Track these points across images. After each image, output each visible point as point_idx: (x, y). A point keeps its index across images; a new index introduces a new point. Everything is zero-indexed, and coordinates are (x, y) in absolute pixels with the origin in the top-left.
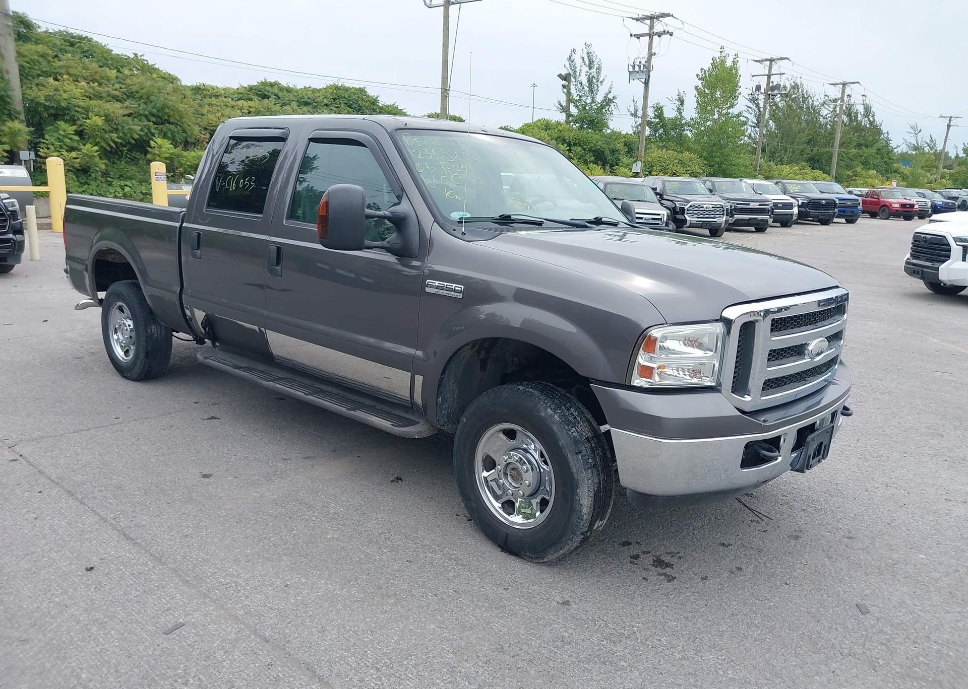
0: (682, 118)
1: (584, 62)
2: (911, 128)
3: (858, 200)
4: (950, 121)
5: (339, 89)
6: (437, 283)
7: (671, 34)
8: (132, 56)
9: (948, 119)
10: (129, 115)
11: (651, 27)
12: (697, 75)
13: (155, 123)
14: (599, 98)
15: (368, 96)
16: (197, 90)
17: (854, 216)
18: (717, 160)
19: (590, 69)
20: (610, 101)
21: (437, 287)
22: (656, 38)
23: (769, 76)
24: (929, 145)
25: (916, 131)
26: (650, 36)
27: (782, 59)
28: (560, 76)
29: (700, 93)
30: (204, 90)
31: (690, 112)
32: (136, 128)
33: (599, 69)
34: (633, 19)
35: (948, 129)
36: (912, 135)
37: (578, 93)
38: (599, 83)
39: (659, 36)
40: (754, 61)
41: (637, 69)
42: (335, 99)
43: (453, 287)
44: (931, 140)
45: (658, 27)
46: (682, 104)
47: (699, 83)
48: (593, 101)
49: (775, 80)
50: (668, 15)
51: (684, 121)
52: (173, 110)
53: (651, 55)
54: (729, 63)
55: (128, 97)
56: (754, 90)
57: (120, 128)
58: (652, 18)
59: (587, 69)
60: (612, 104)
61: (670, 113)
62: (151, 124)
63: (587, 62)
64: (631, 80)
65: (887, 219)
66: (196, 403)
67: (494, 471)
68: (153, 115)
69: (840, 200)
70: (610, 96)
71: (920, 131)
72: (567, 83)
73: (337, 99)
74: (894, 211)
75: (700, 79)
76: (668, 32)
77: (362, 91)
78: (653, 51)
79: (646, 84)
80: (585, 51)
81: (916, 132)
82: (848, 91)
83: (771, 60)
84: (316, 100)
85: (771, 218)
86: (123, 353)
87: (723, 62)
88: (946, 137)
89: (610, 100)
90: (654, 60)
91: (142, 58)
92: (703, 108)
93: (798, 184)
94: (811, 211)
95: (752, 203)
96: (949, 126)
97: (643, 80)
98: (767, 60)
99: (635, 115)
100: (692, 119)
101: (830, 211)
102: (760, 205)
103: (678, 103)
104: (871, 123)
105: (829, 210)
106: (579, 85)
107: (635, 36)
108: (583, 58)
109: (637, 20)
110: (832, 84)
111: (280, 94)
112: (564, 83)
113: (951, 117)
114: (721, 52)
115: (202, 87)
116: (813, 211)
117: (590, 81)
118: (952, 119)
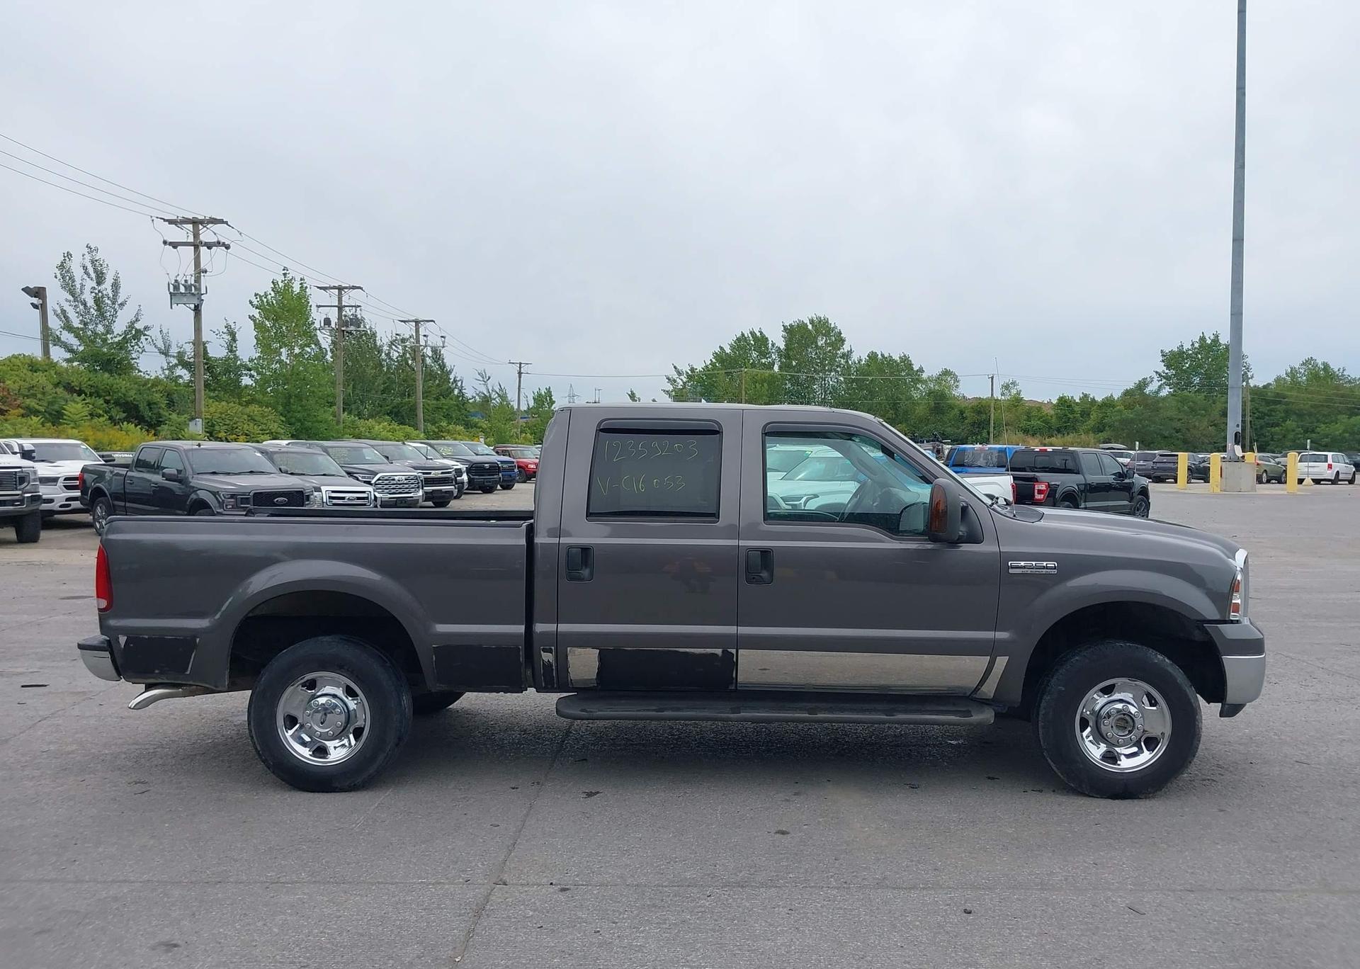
0: (236, 358)
1: (87, 273)
2: (479, 374)
3: (513, 462)
4: (520, 368)
6: (1022, 563)
7: (228, 247)
9: (518, 365)
11: (196, 235)
12: (251, 302)
14: (119, 327)
17: (511, 481)
18: (299, 415)
19: (99, 283)
20: (139, 334)
21: (1024, 567)
22: (203, 250)
23: (340, 308)
24: (499, 395)
25: (485, 378)
26: (196, 246)
27: (354, 288)
28: (27, 290)
29: (259, 326)
31: (247, 349)
33: (116, 286)
34: (165, 220)
35: (520, 377)
36: (480, 382)
37: (81, 318)
38: (117, 306)
39: (209, 248)
40: (318, 287)
41: (182, 289)
43: (1045, 565)
44: (501, 389)
45: (206, 235)
46: (234, 340)
47: (256, 313)
48: (109, 330)
49: (348, 312)
50: (221, 222)
51: (239, 362)
53: (199, 271)
54: (297, 289)
56: (322, 325)
58: (195, 222)
59: (94, 284)
60: (143, 338)
61: (217, 351)
63: (93, 275)
64: (174, 306)
65: (525, 482)
69: (502, 462)
70: (139, 326)
71: (489, 378)
72: (41, 302)
74: (531, 472)
75: (256, 308)
76: (224, 245)
78: (202, 266)
79: (197, 309)
80: (88, 257)
81: (485, 380)
82: (422, 332)
83: (340, 289)
85: (455, 488)
87: (288, 285)
88: (519, 386)
89: (138, 331)
90: (205, 280)
92: (264, 342)
93: (448, 445)
94: (475, 477)
95: (433, 472)
96: (520, 373)
97: (192, 306)
98: (334, 288)
99: (165, 353)
100: (251, 360)
101: (495, 476)
102: (442, 473)
103: (228, 337)
104: (442, 367)
105: (493, 475)
106: (82, 307)
107: (171, 244)
108: (85, 268)
109: (171, 222)
110: (402, 321)
112: (35, 300)
113: (520, 364)
114: (285, 274)
116: (477, 477)
117: (98, 302)
118: (522, 365)
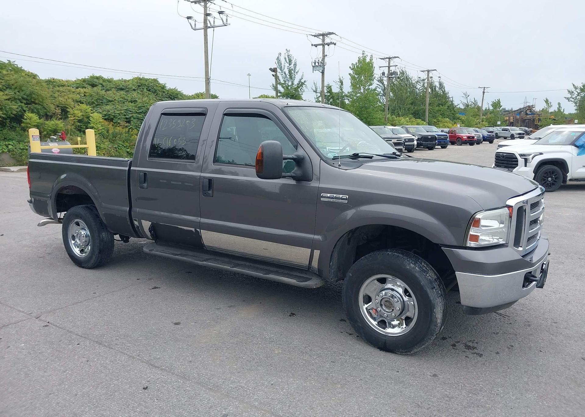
0: (343, 92)
1: (286, 61)
2: (464, 94)
3: (447, 135)
4: (484, 90)
5: (141, 80)
6: (329, 195)
7: (335, 44)
8: (7, 62)
9: (483, 89)
10: (8, 100)
11: (323, 40)
12: (350, 67)
13: (25, 104)
14: (296, 82)
15: (159, 84)
16: (50, 82)
17: (445, 144)
18: (365, 116)
19: (290, 65)
20: (303, 84)
21: (329, 197)
22: (326, 46)
23: (389, 67)
24: (474, 104)
25: (467, 96)
26: (323, 45)
27: (395, 57)
28: (271, 69)
29: (353, 78)
30: (54, 82)
31: (347, 88)
32: (15, 107)
33: (295, 65)
34: (313, 36)
35: (484, 94)
36: (464, 98)
37: (283, 79)
38: (295, 73)
39: (328, 45)
40: (380, 59)
41: (317, 64)
42: (139, 86)
43: (341, 197)
44: (475, 101)
45: (327, 40)
46: (342, 84)
47: (351, 72)
48: (293, 84)
49: (393, 69)
50: (333, 33)
51: (344, 94)
52: (38, 96)
53: (324, 56)
54: (368, 60)
55: (7, 88)
56: (381, 75)
57: (4, 108)
58: (323, 35)
59: (288, 65)
60: (304, 86)
61: (335, 89)
62: (23, 104)
63: (288, 61)
64: (314, 71)
65: (461, 145)
66: (138, 279)
67: (371, 303)
68: (23, 98)
69: (438, 135)
70: (303, 81)
71: (469, 96)
72: (275, 74)
73: (140, 86)
74: (464, 141)
75: (352, 70)
76: (333, 43)
77: (155, 80)
78: (325, 54)
79: (323, 73)
80: (286, 54)
81: (467, 97)
82: (430, 75)
83: (389, 58)
84: (128, 87)
85: (404, 147)
86: (79, 252)
87: (364, 59)
88: (483, 99)
89: (302, 83)
90: (326, 59)
91: (14, 63)
92: (354, 85)
93: (414, 128)
94: (423, 142)
95: (393, 140)
96: (484, 92)
97: (321, 71)
98: (387, 58)
99: (316, 92)
100: (348, 93)
101: (434, 142)
102: (397, 140)
103: (340, 84)
104: (444, 92)
105: (433, 141)
106: (284, 75)
107: (314, 45)
108: (285, 59)
109: (315, 36)
110: (422, 71)
111: (104, 84)
112: (274, 73)
113: (484, 88)
114: (363, 54)
115: (53, 81)
116: (424, 142)
117: (290, 72)
118: (485, 88)
